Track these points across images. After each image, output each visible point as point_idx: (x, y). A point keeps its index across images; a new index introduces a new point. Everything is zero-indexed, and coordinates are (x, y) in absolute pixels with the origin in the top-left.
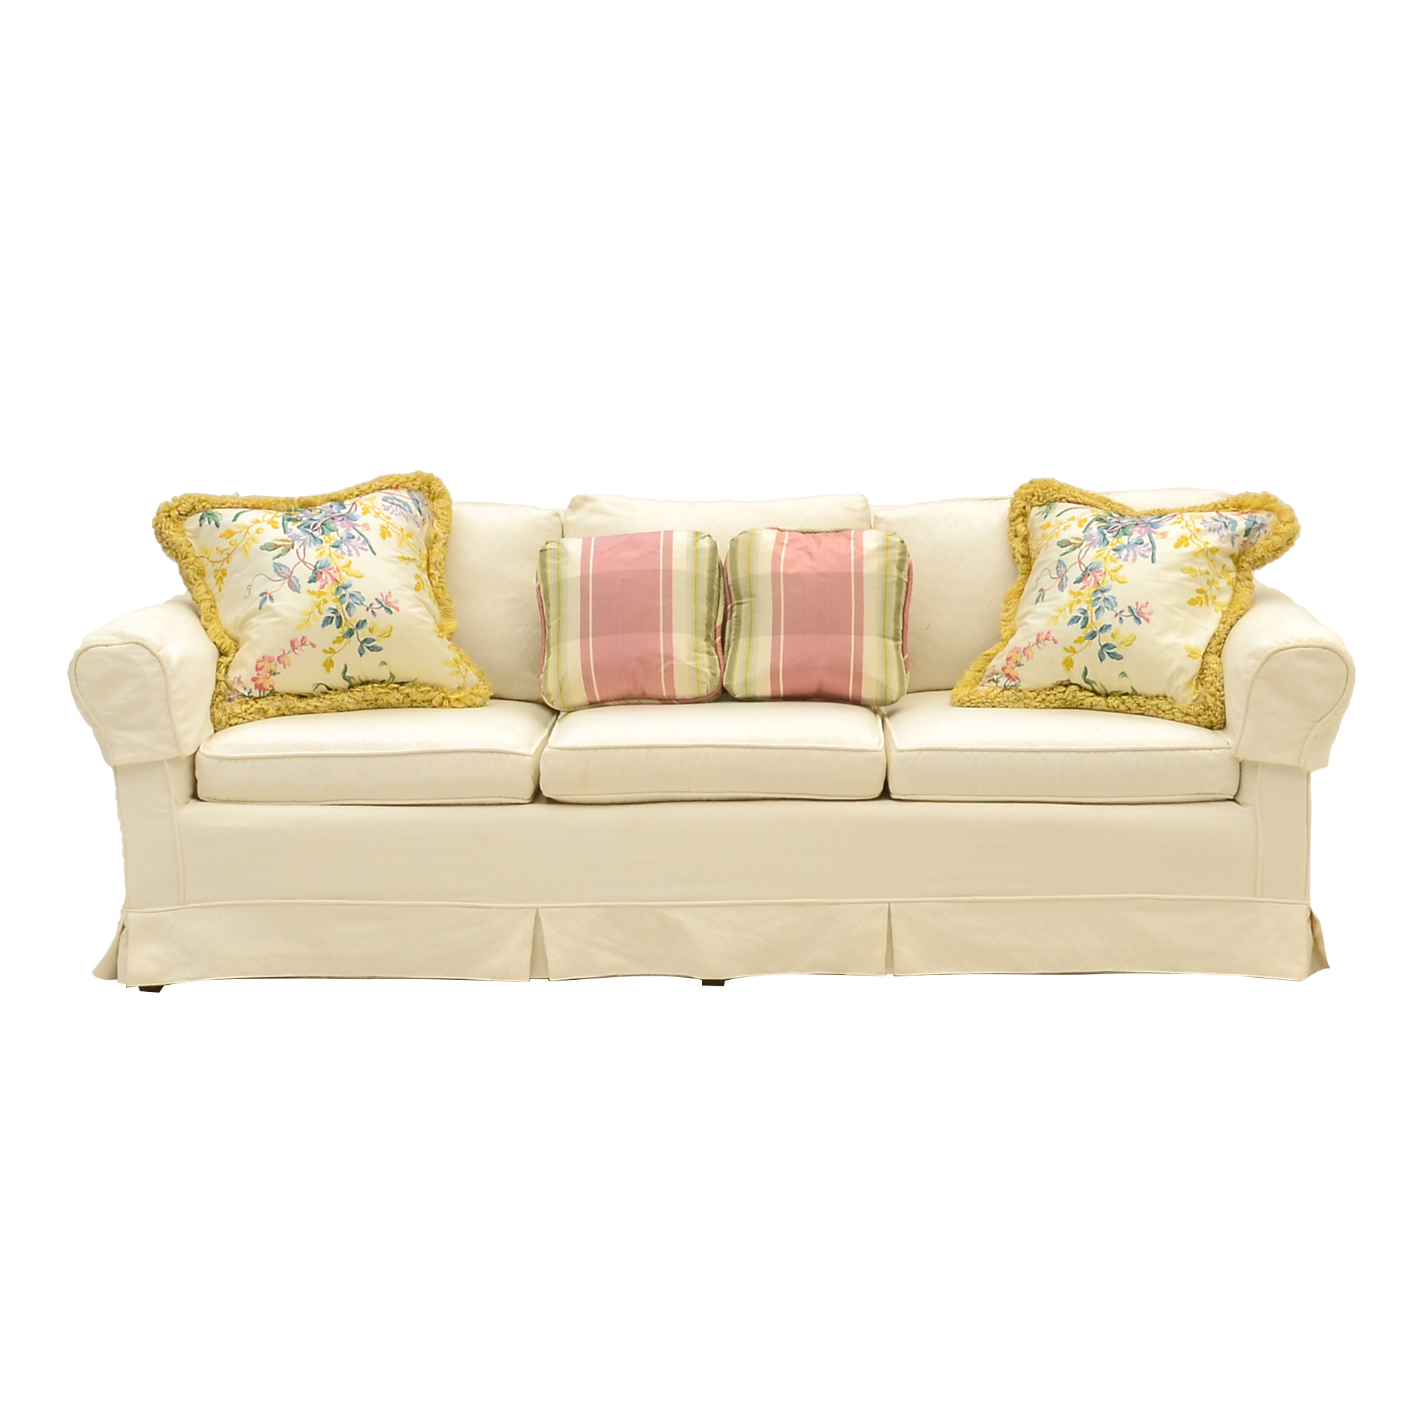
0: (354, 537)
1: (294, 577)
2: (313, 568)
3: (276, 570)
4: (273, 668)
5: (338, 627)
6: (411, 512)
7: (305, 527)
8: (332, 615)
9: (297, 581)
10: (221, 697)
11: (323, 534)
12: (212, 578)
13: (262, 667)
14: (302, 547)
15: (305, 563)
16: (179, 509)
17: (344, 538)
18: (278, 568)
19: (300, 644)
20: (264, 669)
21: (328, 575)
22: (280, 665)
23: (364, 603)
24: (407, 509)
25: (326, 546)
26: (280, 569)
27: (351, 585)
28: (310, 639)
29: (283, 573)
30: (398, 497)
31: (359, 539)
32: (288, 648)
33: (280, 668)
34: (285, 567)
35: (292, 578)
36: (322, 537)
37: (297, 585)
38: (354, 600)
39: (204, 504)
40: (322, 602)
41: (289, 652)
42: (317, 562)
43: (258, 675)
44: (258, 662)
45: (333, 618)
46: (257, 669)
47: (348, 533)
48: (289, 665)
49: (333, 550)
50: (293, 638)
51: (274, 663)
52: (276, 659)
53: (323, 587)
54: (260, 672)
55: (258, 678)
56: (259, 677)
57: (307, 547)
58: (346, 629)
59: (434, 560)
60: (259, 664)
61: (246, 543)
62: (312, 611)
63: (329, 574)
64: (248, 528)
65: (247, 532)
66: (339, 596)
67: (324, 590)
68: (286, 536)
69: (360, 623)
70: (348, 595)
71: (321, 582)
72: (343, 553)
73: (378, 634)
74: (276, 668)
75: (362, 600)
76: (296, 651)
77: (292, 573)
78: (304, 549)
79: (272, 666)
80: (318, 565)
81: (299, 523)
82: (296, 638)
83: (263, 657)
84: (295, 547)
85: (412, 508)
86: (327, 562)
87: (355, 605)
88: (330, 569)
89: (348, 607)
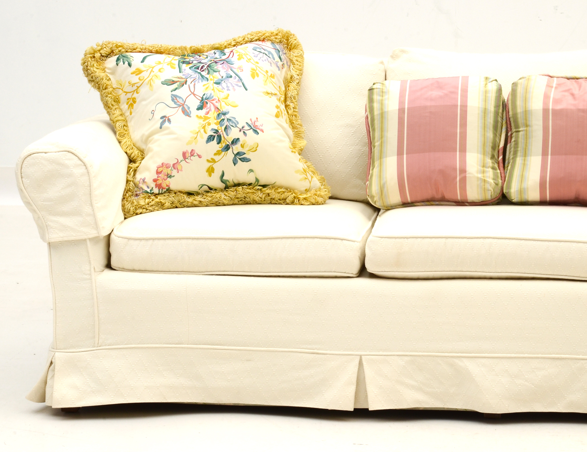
0: (231, 77)
1: (186, 105)
2: (201, 99)
3: (173, 100)
4: (169, 172)
5: (218, 143)
6: (274, 59)
7: (195, 68)
8: (214, 134)
9: (189, 108)
10: (130, 193)
11: (208, 73)
12: (125, 104)
13: (162, 171)
14: (193, 83)
15: (194, 95)
16: (101, 52)
17: (224, 77)
18: (175, 98)
19: (190, 155)
20: (162, 173)
21: (212, 105)
22: (174, 170)
23: (238, 126)
24: (271, 56)
25: (211, 82)
26: (176, 99)
27: (228, 112)
28: (197, 151)
29: (178, 102)
30: (264, 47)
32: (181, 158)
33: (174, 172)
34: (180, 98)
35: (185, 106)
36: (207, 76)
37: (188, 111)
38: (230, 123)
39: (120, 48)
41: (181, 161)
42: (204, 95)
43: (158, 177)
44: (158, 168)
45: (215, 136)
46: (158, 173)
47: (226, 73)
48: (181, 170)
49: (216, 85)
50: (185, 151)
51: (170, 168)
52: (172, 166)
54: (160, 175)
55: (158, 180)
56: (159, 178)
58: (224, 145)
59: (290, 95)
60: (159, 169)
61: (151, 79)
62: (199, 131)
63: (212, 103)
64: (153, 68)
65: (152, 71)
66: (219, 120)
67: (208, 116)
68: (181, 75)
69: (235, 141)
70: (226, 120)
71: (206, 109)
72: (224, 88)
73: (247, 149)
74: (172, 173)
75: (237, 124)
76: (186, 160)
77: (185, 102)
78: (195, 85)
79: (169, 171)
80: (204, 97)
81: (191, 65)
82: (187, 150)
83: (162, 164)
84: (188, 83)
85: (274, 56)
86: (211, 94)
87: (231, 127)
88: (213, 100)
89: (226, 128)
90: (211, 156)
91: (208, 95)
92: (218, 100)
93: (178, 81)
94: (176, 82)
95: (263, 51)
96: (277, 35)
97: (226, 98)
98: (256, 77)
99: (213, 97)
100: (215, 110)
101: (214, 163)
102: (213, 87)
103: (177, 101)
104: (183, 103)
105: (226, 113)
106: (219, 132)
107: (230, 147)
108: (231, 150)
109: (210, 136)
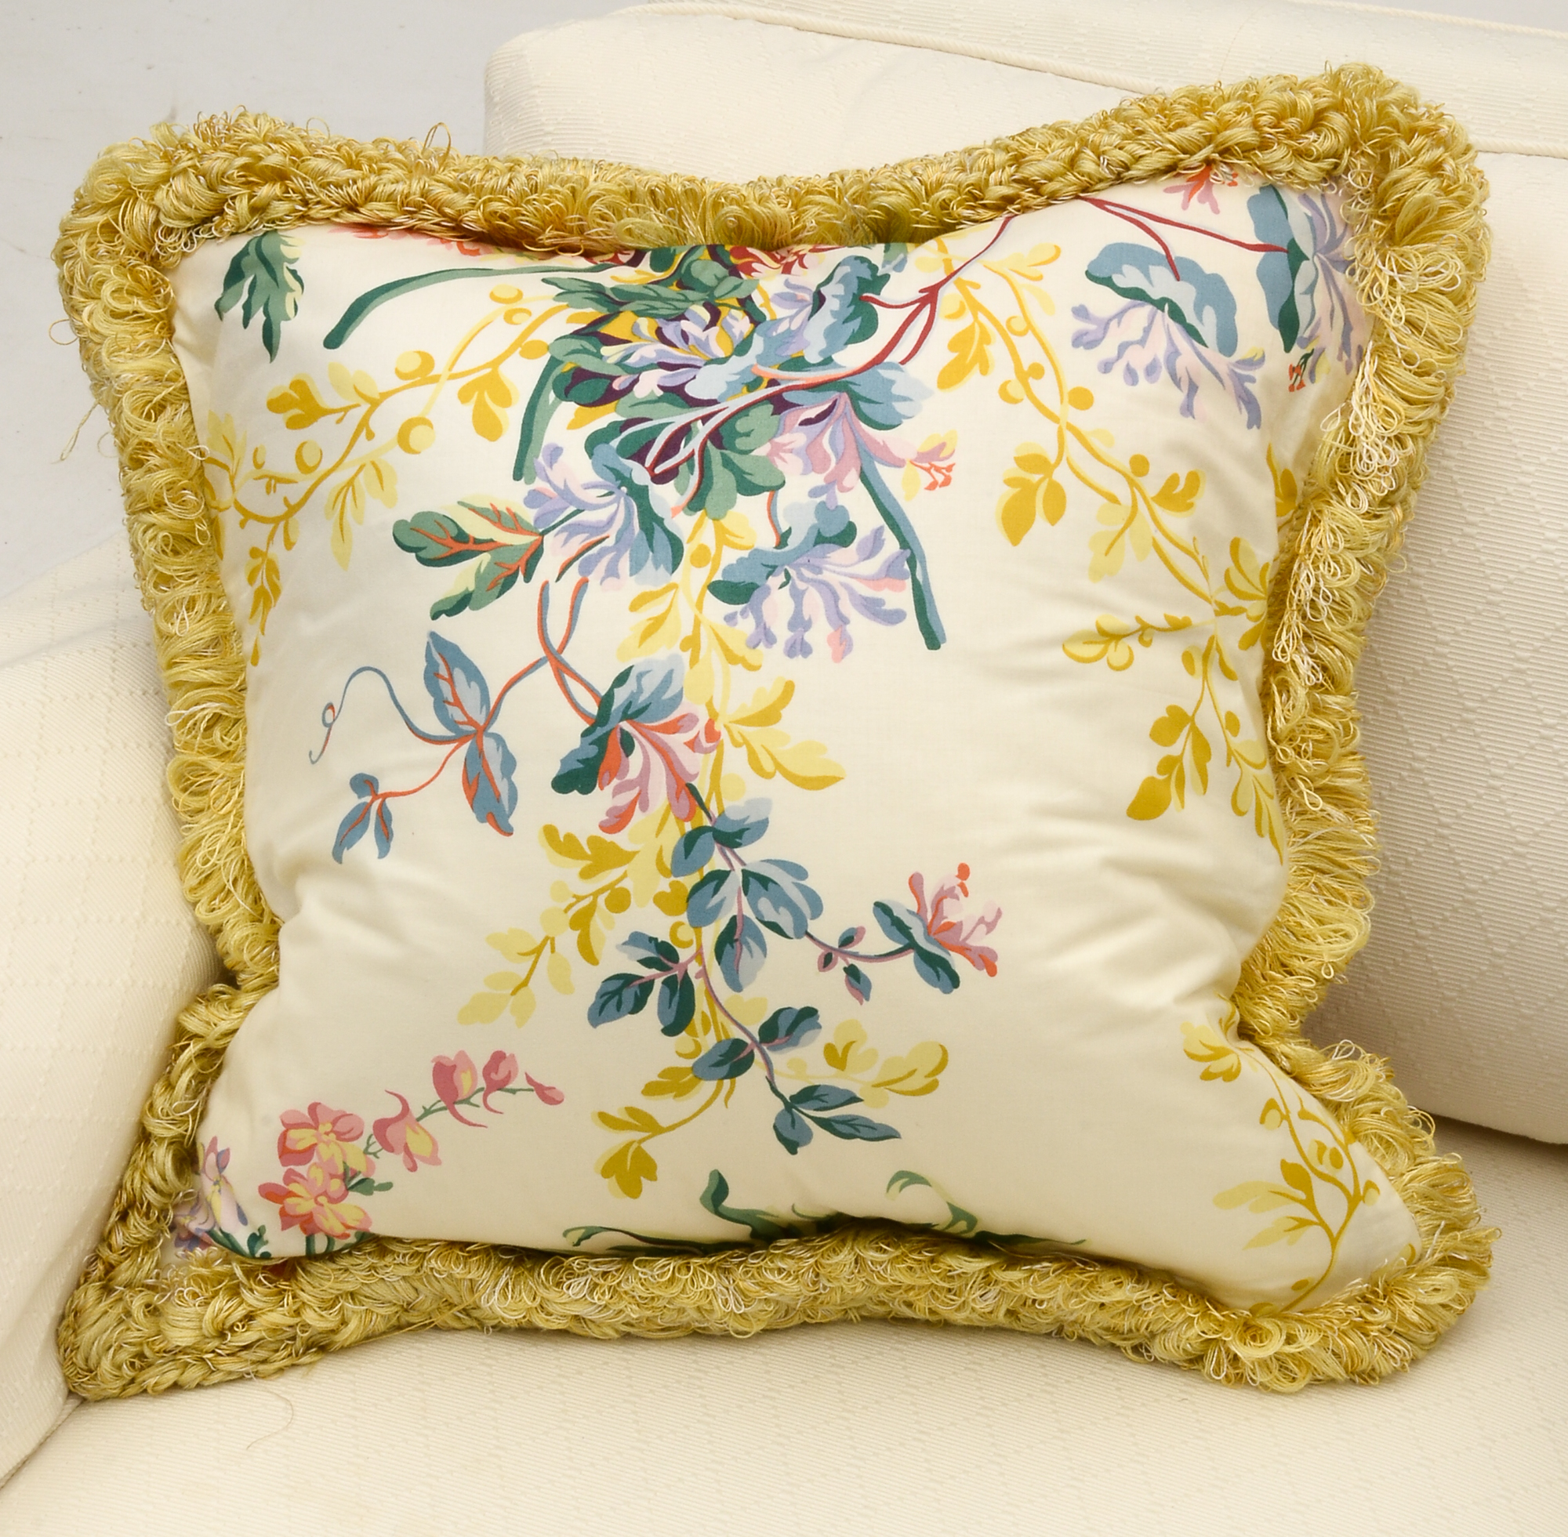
0: (846, 535)
1: (499, 740)
2: (593, 709)
3: (431, 678)
4: (357, 1163)
5: (671, 1030)
7: (622, 451)
8: (646, 972)
9: (509, 763)
11: (696, 503)
13: (310, 1151)
14: (573, 575)
15: (562, 670)
16: (160, 196)
17: (793, 542)
18: (443, 671)
19: (482, 1083)
20: (315, 1159)
21: (656, 760)
22: (384, 1154)
23: (813, 927)
25: (692, 577)
26: (451, 680)
27: (762, 826)
28: (529, 1063)
29: (458, 703)
31: (876, 542)
32: (424, 1094)
33: (387, 1167)
35: (489, 744)
36: (682, 524)
37: (502, 786)
38: (765, 904)
40: (601, 900)
41: (427, 1112)
42: (621, 679)
43: (289, 1177)
44: (288, 1127)
45: (647, 987)
46: (286, 1153)
47: (821, 509)
48: (434, 1160)
49: (717, 609)
50: (450, 1054)
51: (361, 1143)
52: (368, 1130)
53: (618, 820)
54: (301, 1169)
55: (291, 1194)
56: (293, 1187)
57: (594, 579)
58: (709, 1041)
60: (293, 1134)
61: (351, 483)
62: (549, 940)
63: (665, 752)
64: (375, 404)
65: (364, 424)
66: (690, 881)
67: (622, 839)
69: (784, 1024)
70: (736, 879)
71: (617, 791)
72: (765, 636)
73: (873, 1075)
74: (371, 1167)
75: (806, 910)
76: (459, 1108)
77: (492, 716)
78: (581, 587)
79: (354, 1155)
80: (621, 696)
81: (607, 416)
82: (462, 1055)
83: (313, 1108)
86: (667, 680)
87: (766, 932)
88: (673, 728)
89: (728, 941)
90: (625, 1095)
91: (650, 685)
92: (710, 726)
93: (487, 545)
94: (479, 546)
95: (1161, 284)
96: (1317, 121)
97: (768, 717)
98: (1040, 523)
99: (678, 698)
100: (670, 805)
101: (647, 1134)
102: (697, 624)
103: (454, 694)
104: (480, 718)
105: (740, 833)
106: (682, 958)
107: (751, 1056)
108: (757, 1070)
109: (619, 983)
